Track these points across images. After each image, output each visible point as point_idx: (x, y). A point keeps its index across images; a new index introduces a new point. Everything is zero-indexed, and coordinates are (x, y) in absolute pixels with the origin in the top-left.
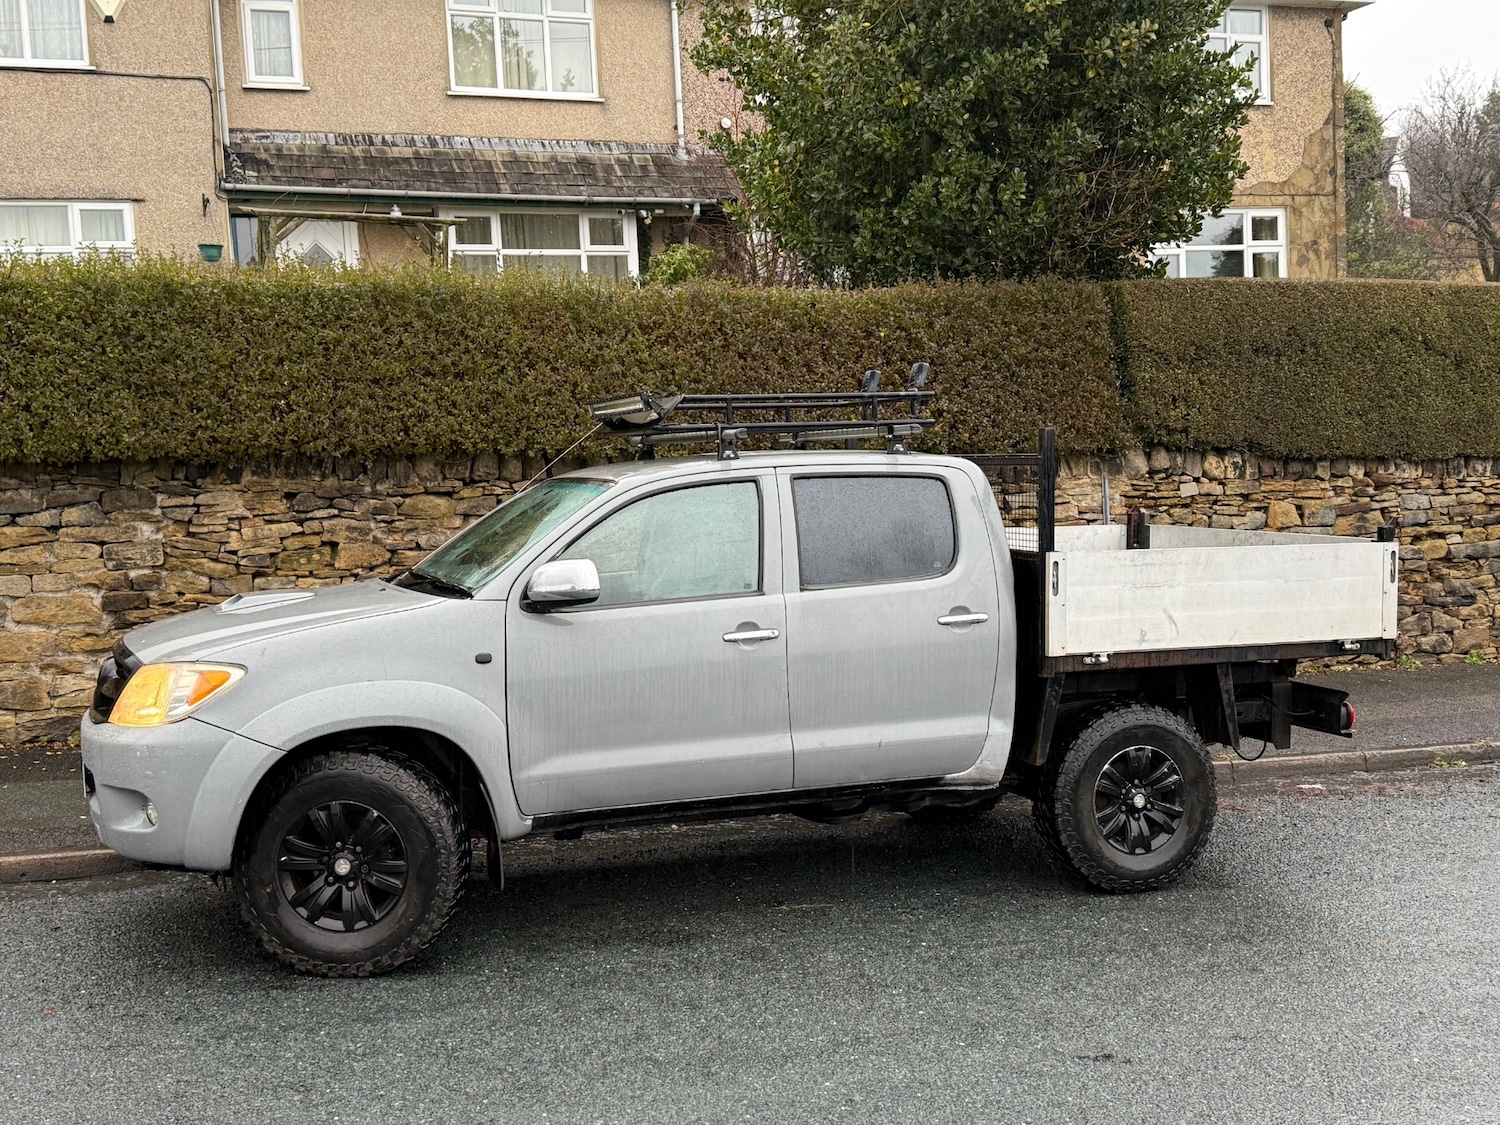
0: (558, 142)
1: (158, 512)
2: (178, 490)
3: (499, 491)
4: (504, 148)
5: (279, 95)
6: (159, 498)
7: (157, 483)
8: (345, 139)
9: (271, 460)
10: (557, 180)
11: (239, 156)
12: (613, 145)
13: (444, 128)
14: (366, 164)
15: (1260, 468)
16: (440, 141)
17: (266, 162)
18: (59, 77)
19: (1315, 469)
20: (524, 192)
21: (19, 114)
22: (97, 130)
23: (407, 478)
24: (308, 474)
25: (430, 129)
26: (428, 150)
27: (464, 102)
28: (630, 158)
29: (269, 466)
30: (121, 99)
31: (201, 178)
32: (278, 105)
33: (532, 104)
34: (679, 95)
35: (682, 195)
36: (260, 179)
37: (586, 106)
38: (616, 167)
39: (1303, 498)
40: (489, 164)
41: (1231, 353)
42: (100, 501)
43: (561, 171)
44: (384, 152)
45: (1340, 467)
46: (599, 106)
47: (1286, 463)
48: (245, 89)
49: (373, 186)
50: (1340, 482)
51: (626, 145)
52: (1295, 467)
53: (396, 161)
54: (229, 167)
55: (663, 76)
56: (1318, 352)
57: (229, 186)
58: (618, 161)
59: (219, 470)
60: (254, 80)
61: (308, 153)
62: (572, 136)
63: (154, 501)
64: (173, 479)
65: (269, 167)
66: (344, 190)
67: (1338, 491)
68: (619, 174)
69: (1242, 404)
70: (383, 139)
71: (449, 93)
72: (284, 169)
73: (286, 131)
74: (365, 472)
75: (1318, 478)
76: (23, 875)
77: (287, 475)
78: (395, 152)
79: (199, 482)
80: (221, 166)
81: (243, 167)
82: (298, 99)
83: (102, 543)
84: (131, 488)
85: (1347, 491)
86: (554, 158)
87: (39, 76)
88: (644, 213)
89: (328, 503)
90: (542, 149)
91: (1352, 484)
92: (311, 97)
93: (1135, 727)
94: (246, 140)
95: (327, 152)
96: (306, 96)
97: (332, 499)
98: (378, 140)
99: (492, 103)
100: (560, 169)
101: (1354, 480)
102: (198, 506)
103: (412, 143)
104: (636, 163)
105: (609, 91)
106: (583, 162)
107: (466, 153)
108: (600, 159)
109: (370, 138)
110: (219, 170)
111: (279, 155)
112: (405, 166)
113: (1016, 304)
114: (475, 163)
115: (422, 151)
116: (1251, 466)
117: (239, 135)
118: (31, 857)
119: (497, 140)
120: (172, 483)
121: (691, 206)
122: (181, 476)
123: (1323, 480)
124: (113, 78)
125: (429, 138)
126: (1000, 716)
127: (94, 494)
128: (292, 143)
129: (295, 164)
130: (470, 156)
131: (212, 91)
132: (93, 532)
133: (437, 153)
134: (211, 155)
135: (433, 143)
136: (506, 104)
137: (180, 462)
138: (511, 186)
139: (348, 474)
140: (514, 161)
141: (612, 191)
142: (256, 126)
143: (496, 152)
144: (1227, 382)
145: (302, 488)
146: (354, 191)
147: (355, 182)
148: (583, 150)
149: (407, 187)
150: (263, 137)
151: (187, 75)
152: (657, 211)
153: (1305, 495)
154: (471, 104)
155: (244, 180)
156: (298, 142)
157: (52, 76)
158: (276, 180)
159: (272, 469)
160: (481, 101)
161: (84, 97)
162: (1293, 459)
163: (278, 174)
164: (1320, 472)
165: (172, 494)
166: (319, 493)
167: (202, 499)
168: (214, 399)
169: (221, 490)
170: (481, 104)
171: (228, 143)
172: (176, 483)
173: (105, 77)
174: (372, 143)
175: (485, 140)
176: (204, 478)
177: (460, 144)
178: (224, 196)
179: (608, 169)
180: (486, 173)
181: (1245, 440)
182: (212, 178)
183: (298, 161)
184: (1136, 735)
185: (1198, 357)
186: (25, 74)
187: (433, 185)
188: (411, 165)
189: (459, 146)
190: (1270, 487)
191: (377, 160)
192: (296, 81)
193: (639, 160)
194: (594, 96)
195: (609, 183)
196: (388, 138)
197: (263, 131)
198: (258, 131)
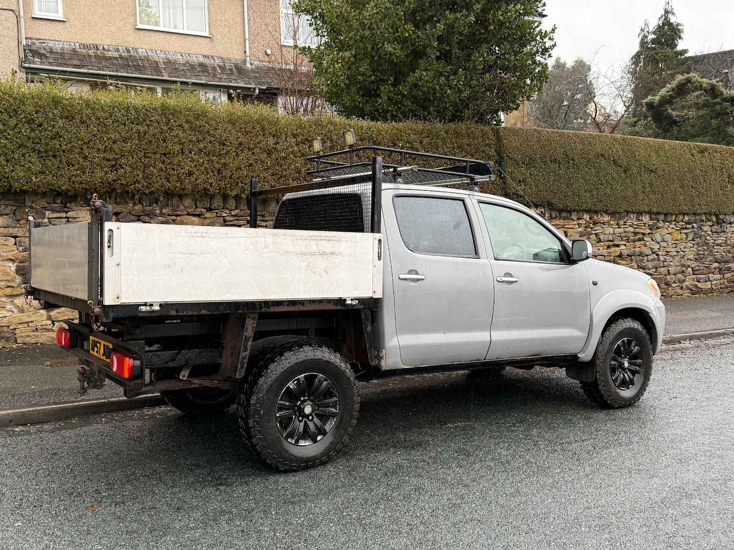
0: (189, 55)
1: (46, 220)
2: (58, 209)
3: (224, 215)
4: (163, 56)
5: (50, 22)
6: (47, 213)
7: (46, 205)
8: (84, 46)
9: (107, 194)
10: (190, 73)
11: (31, 51)
12: (216, 58)
13: (134, 44)
14: (96, 59)
15: (551, 214)
16: (131, 50)
17: (44, 55)
19: (571, 215)
20: (175, 77)
23: (178, 207)
24: (127, 202)
25: (126, 44)
26: (126, 54)
27: (144, 32)
28: (224, 65)
29: (106, 198)
31: (12, 61)
32: (50, 27)
33: (177, 35)
34: (247, 37)
35: (250, 84)
36: (42, 63)
37: (203, 39)
38: (218, 68)
39: (567, 228)
40: (156, 62)
41: (542, 162)
42: (14, 214)
43: (192, 68)
44: (104, 54)
45: (581, 214)
46: (209, 39)
47: (560, 213)
48: (33, 18)
49: (100, 69)
50: (580, 222)
51: (221, 58)
52: (564, 214)
53: (110, 58)
54: (26, 56)
55: (239, 28)
56: (574, 163)
57: (26, 65)
58: (219, 65)
59: (79, 199)
60: (38, 14)
61: (66, 52)
62: (197, 52)
63: (45, 215)
64: (54, 203)
65: (46, 57)
66: (85, 71)
67: (579, 225)
68: (220, 72)
69: (546, 185)
70: (103, 47)
71: (137, 27)
72: (54, 59)
73: (54, 40)
74: (157, 203)
75: (572, 219)
76: (11, 421)
77: (116, 203)
78: (110, 54)
79: (69, 205)
80: (22, 55)
81: (33, 57)
82: (60, 25)
83: (15, 237)
84: (32, 207)
85: (583, 225)
86: (187, 62)
88: (232, 91)
89: (137, 218)
90: (182, 58)
91: (585, 222)
92: (68, 24)
94: (34, 44)
95: (76, 52)
96: (65, 24)
97: (139, 216)
98: (101, 48)
99: (157, 34)
100: (192, 67)
101: (586, 220)
102: (68, 218)
103: (118, 50)
104: (227, 67)
105: (214, 32)
106: (201, 65)
107: (145, 57)
108: (210, 64)
109: (97, 46)
110: (21, 57)
111: (51, 52)
112: (115, 61)
113: (457, 134)
114: (150, 62)
115: (123, 54)
116: (547, 213)
117: (30, 41)
118: (15, 411)
119: (159, 52)
120: (54, 205)
121: (255, 89)
122: (59, 201)
123: (574, 220)
125: (126, 48)
127: (11, 210)
128: (58, 47)
129: (61, 57)
130: (147, 58)
131: (18, 17)
132: (11, 231)
133: (130, 56)
134: (17, 49)
135: (128, 51)
136: (164, 35)
137: (59, 194)
138: (168, 73)
139: (148, 203)
140: (168, 62)
141: (217, 79)
142: (38, 37)
143: (160, 57)
144: (540, 174)
145: (124, 210)
146: (90, 71)
147: (90, 67)
148: (202, 59)
149: (117, 71)
150: (42, 43)
151: (5, 7)
152: (238, 91)
153: (568, 227)
154: (147, 33)
155: (34, 63)
156: (60, 46)
158: (51, 64)
159: (108, 199)
160: (152, 32)
162: (563, 211)
163: (51, 61)
164: (573, 217)
165: (53, 211)
166: (133, 213)
167: (70, 214)
168: (81, 160)
169: (80, 210)
170: (152, 34)
171: (25, 44)
172: (56, 205)
174: (98, 49)
175: (154, 51)
176: (71, 203)
177: (142, 52)
178: (24, 70)
179: (214, 69)
180: (156, 67)
181: (547, 201)
182: (17, 61)
183: (61, 55)
185: (530, 162)
187: (130, 71)
188: (118, 61)
189: (142, 54)
190: (555, 223)
191: (102, 59)
192: (60, 16)
193: (228, 66)
194: (207, 34)
195: (215, 76)
196: (106, 47)
197: (42, 40)
198: (39, 39)
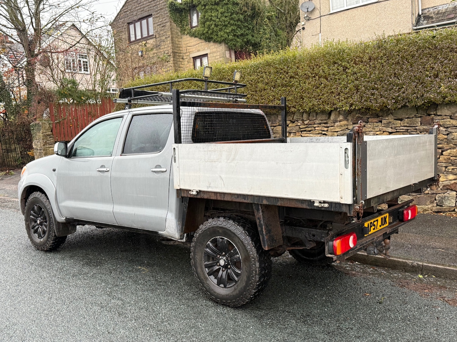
11: (424, 17)
18: (368, 6)
21: (358, 20)
22: (378, 19)
30: (385, 8)
31: (408, 27)
36: (427, 23)
57: (415, 28)
61: (448, 10)
65: (432, 18)
66: (455, 20)
72: (437, 18)
73: (443, 5)
80: (414, 22)
81: (424, 21)
87: (363, 7)
93: (218, 227)
94: (429, 11)
95: (455, 8)
110: (413, 24)
111: (438, 13)
117: (427, 10)
124: (383, 2)
126: (171, 211)
128: (442, 9)
129: (443, 15)
134: (411, 19)
150: (435, 9)
155: (422, 25)
156: (446, 7)
157: (366, 6)
158: (433, 22)
161: (375, 11)
163: (434, 20)
171: (420, 13)
173: (381, 3)
182: (411, 27)
184: (218, 231)
186: (360, 8)
197: (436, 6)
198: (434, 7)
